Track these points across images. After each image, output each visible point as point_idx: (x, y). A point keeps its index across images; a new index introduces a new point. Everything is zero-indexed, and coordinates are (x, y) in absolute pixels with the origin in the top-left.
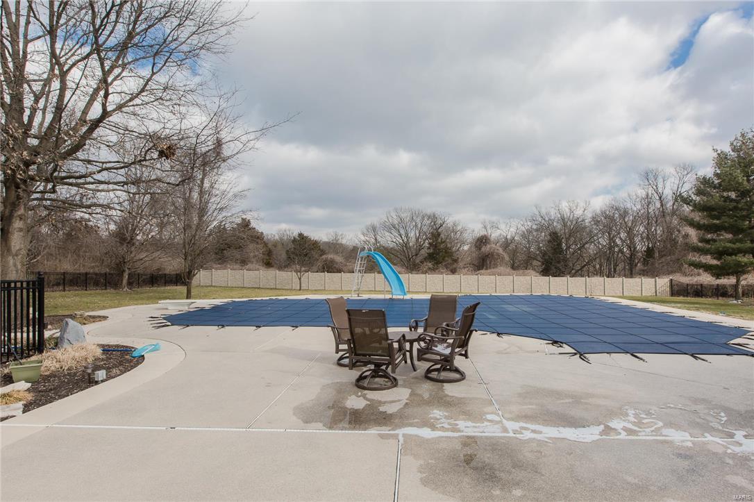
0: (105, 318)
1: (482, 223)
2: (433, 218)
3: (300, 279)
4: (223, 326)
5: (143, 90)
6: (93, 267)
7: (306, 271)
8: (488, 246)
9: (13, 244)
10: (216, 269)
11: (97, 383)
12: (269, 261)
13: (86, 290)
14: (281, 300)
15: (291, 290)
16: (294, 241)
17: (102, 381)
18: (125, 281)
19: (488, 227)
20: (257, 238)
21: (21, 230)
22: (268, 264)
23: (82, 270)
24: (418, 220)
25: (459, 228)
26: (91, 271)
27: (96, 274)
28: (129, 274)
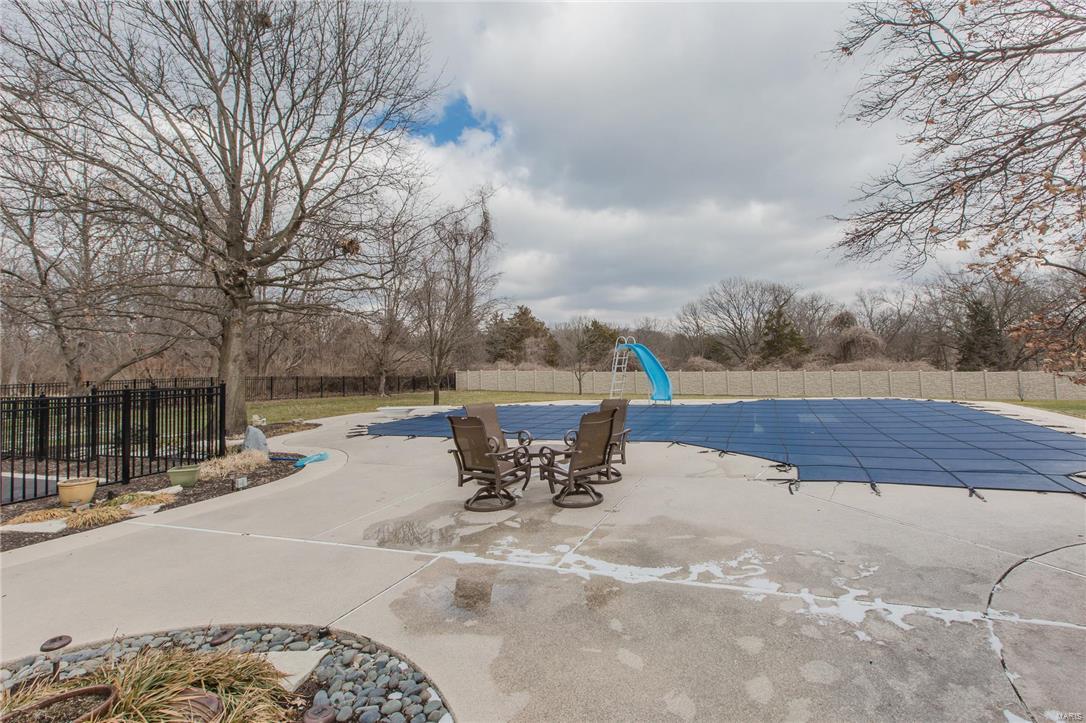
0: (317, 425)
1: (857, 294)
2: (775, 291)
3: (580, 380)
4: (414, 436)
5: (342, 182)
6: (353, 370)
7: (590, 370)
8: (852, 328)
9: (232, 349)
10: (487, 369)
11: (238, 490)
12: (552, 357)
13: (322, 397)
14: (522, 407)
15: (553, 393)
16: (587, 330)
17: (244, 488)
18: (382, 386)
19: (867, 301)
20: (538, 330)
21: (239, 335)
22: (551, 362)
23: (341, 374)
24: (756, 297)
25: (820, 303)
26: (350, 374)
27: (355, 378)
28: (387, 378)
